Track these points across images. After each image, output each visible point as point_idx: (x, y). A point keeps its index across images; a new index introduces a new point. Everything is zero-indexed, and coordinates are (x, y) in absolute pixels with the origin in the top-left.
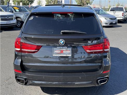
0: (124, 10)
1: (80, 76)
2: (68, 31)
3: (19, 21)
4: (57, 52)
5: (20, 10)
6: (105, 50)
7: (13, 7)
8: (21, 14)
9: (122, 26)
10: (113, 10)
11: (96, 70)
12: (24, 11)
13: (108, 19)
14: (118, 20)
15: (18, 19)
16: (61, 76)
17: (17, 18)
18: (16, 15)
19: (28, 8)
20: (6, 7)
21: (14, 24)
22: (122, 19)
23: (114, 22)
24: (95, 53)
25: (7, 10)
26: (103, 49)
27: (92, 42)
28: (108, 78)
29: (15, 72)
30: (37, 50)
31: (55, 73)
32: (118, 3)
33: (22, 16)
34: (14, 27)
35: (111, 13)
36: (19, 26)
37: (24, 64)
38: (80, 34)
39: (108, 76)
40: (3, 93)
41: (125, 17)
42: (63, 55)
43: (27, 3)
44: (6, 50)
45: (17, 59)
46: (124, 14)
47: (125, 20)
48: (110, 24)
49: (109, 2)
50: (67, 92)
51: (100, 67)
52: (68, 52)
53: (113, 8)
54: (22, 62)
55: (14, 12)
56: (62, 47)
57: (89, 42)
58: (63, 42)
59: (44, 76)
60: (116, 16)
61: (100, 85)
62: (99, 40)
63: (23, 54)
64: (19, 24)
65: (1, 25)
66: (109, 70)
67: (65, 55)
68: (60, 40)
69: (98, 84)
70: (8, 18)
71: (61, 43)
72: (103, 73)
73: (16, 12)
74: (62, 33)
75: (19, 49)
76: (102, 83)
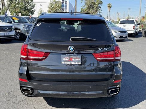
0: (136, 23)
1: (90, 85)
2: (77, 37)
3: (18, 33)
4: (66, 59)
5: (20, 21)
6: (117, 58)
7: (11, 17)
8: (21, 25)
9: (133, 40)
10: (123, 23)
11: (106, 80)
12: (24, 22)
13: (118, 32)
14: (129, 33)
15: (17, 31)
16: (70, 85)
17: (16, 29)
18: (15, 26)
19: (28, 19)
20: (4, 18)
21: (13, 36)
22: (133, 32)
23: (124, 36)
24: (106, 61)
25: (5, 21)
26: (114, 57)
27: (103, 49)
28: (119, 88)
29: (20, 82)
30: (45, 58)
31: (63, 82)
32: (128, 16)
33: (22, 28)
34: (12, 40)
35: (121, 26)
36: (18, 38)
37: (30, 72)
38: (90, 40)
39: (120, 85)
40: (5, 106)
41: (137, 30)
42: (72, 63)
43: (27, 14)
44: (4, 64)
45: (22, 66)
46: (135, 27)
47: (136, 34)
48: (120, 38)
49: (119, 15)
50: (75, 106)
51: (112, 76)
52: (78, 59)
53: (123, 21)
54: (28, 70)
55: (13, 22)
56: (71, 55)
57: (100, 49)
58: (72, 48)
59: (51, 85)
60: (127, 30)
61: (111, 96)
62: (109, 48)
63: (29, 61)
64: (18, 36)
65: (1, 36)
66: (120, 79)
67: (74, 63)
68: (70, 46)
69: (109, 94)
70: (6, 29)
71: (71, 50)
72: (115, 83)
73: (15, 23)
74: (72, 39)
75: (25, 57)
76: (113, 93)
